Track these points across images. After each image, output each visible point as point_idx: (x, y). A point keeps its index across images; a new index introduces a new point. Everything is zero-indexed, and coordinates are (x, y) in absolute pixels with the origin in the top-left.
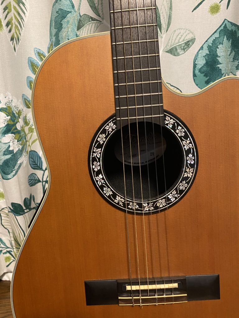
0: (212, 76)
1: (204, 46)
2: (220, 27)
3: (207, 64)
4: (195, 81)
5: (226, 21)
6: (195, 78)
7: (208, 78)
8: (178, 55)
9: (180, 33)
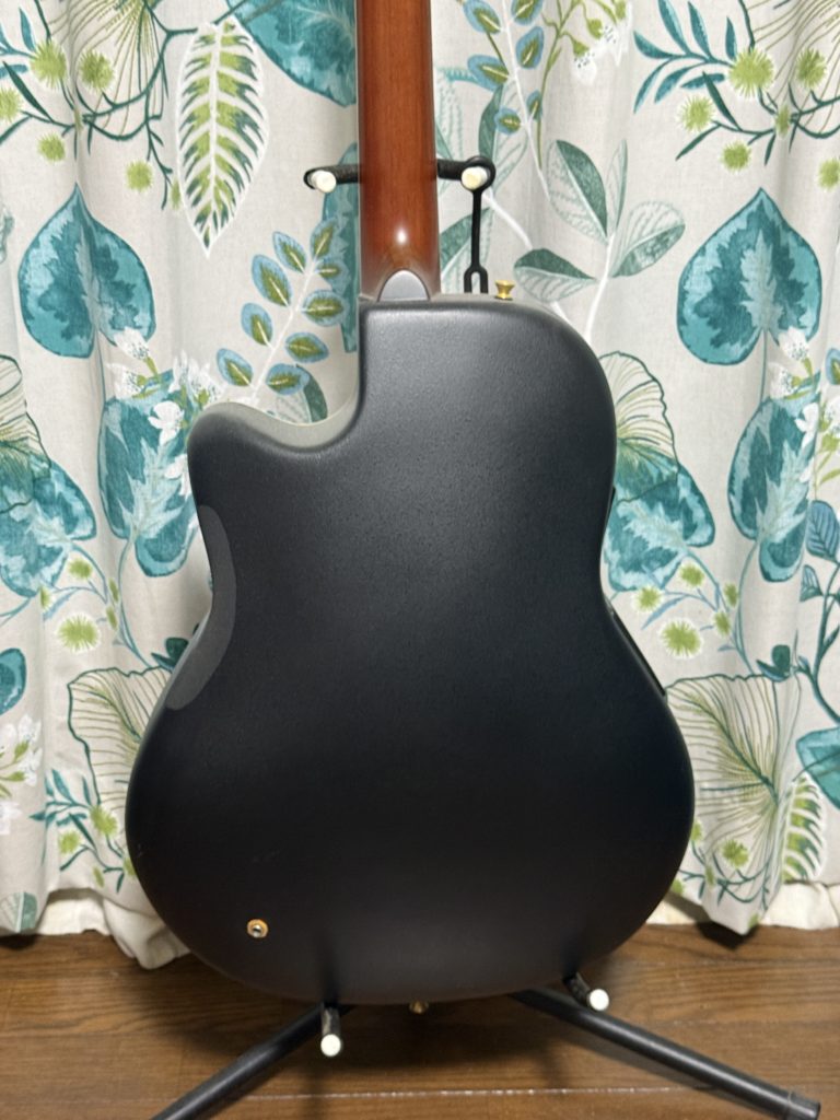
0: (728, 327)
1: (707, 246)
2: (750, 204)
3: (715, 292)
4: (685, 337)
5: (762, 195)
6: (683, 328)
7: (718, 331)
8: (638, 270)
9: (643, 214)
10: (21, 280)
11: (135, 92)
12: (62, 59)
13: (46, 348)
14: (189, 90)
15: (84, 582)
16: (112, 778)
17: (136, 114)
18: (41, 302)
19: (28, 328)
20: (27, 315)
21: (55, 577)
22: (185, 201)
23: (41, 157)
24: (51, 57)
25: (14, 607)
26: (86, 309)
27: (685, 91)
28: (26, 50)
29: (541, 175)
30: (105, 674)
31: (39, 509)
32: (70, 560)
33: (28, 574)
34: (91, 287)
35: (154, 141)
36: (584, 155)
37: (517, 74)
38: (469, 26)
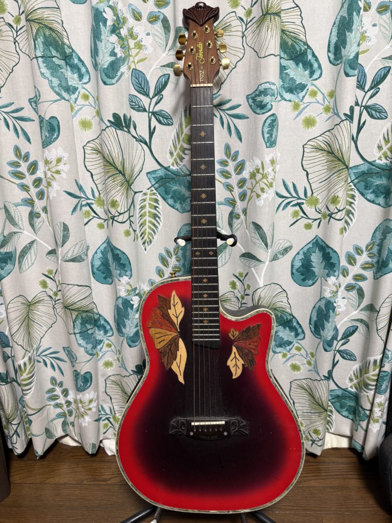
0: (307, 276)
1: (300, 252)
2: (313, 240)
3: (303, 265)
4: (293, 278)
5: (317, 237)
6: (293, 276)
7: (304, 277)
8: (278, 259)
9: (279, 243)
10: (92, 263)
11: (126, 210)
12: (104, 201)
13: (99, 282)
14: (140, 208)
15: (110, 349)
16: (119, 407)
17: (126, 215)
18: (97, 269)
19: (94, 277)
20: (93, 273)
21: (101, 348)
22: (140, 239)
23: (98, 228)
24: (100, 200)
25: (89, 359)
26: (111, 271)
27: (291, 207)
28: (93, 198)
29: (247, 231)
30: (116, 376)
31: (96, 329)
32: (106, 343)
33: (93, 349)
34: (113, 265)
35: (132, 223)
36: (260, 226)
37: (239, 203)
38: (224, 190)
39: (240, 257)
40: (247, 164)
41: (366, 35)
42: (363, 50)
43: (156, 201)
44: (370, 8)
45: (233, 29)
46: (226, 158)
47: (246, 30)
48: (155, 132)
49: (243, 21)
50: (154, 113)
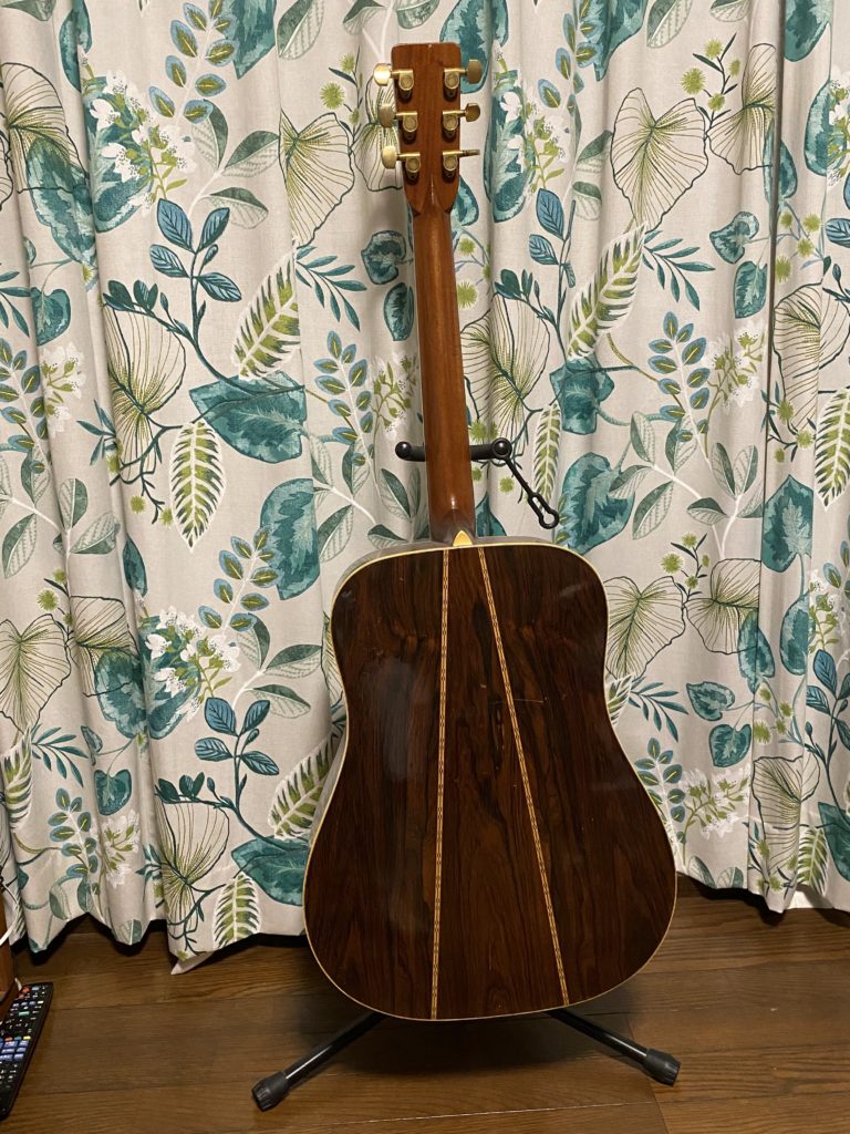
14: (178, 459)
29: (376, 487)
36: (392, 475)
37: (362, 438)
38: (333, 414)
39: (369, 534)
40: (369, 367)
41: (558, 145)
42: (556, 169)
43: (211, 445)
44: (559, 102)
45: (332, 141)
46: (332, 358)
47: (354, 142)
48: (206, 313)
49: (349, 129)
50: (201, 279)
